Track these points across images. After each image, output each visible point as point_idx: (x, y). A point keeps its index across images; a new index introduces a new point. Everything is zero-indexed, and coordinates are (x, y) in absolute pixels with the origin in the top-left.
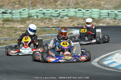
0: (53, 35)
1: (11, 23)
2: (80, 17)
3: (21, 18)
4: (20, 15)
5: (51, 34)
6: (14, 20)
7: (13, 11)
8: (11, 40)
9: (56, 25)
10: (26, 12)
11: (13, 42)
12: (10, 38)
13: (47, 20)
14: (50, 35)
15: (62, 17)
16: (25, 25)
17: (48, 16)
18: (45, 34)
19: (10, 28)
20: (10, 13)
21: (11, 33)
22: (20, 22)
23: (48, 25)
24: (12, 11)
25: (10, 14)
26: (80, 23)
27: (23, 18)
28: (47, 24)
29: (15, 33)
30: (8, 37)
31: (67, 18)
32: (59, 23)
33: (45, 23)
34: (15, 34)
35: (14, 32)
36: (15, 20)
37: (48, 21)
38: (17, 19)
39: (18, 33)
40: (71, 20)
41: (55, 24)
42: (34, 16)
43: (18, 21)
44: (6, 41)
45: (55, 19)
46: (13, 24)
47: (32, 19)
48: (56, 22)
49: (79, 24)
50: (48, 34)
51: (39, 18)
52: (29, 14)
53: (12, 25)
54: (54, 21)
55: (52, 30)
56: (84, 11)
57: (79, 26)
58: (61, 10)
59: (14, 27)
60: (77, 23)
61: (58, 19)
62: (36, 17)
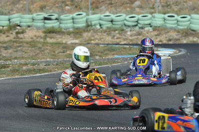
0: (126, 56)
1: (58, 36)
2: (171, 28)
3: (74, 28)
4: (73, 23)
5: (122, 55)
6: (63, 30)
7: (62, 17)
8: (57, 64)
9: (131, 40)
10: (82, 18)
11: (59, 67)
12: (55, 62)
13: (117, 32)
14: (120, 57)
15: (142, 28)
16: (81, 39)
17: (118, 25)
18: (113, 54)
19: (56, 44)
20: (56, 19)
21: (57, 52)
22: (72, 35)
23: (118, 41)
24: (59, 16)
25: (57, 21)
26: (171, 38)
27: (78, 28)
28: (117, 38)
29: (64, 52)
30: (52, 58)
31: (151, 29)
32: (136, 37)
33: (114, 36)
34: (64, 54)
35: (62, 51)
36: (65, 31)
37: (119, 34)
38: (68, 30)
39: (68, 52)
40: (156, 33)
41: (130, 38)
42: (95, 25)
43: (69, 33)
44: (49, 65)
45: (131, 31)
46: (61, 38)
47: (93, 30)
48: (131, 36)
49: (170, 40)
50: (117, 54)
51: (104, 28)
52: (87, 22)
53: (60, 40)
54: (129, 33)
55: (125, 48)
56: (179, 18)
57: (170, 43)
58: (140, 16)
59: (62, 43)
60: (166, 37)
61: (136, 31)
62: (98, 27)
